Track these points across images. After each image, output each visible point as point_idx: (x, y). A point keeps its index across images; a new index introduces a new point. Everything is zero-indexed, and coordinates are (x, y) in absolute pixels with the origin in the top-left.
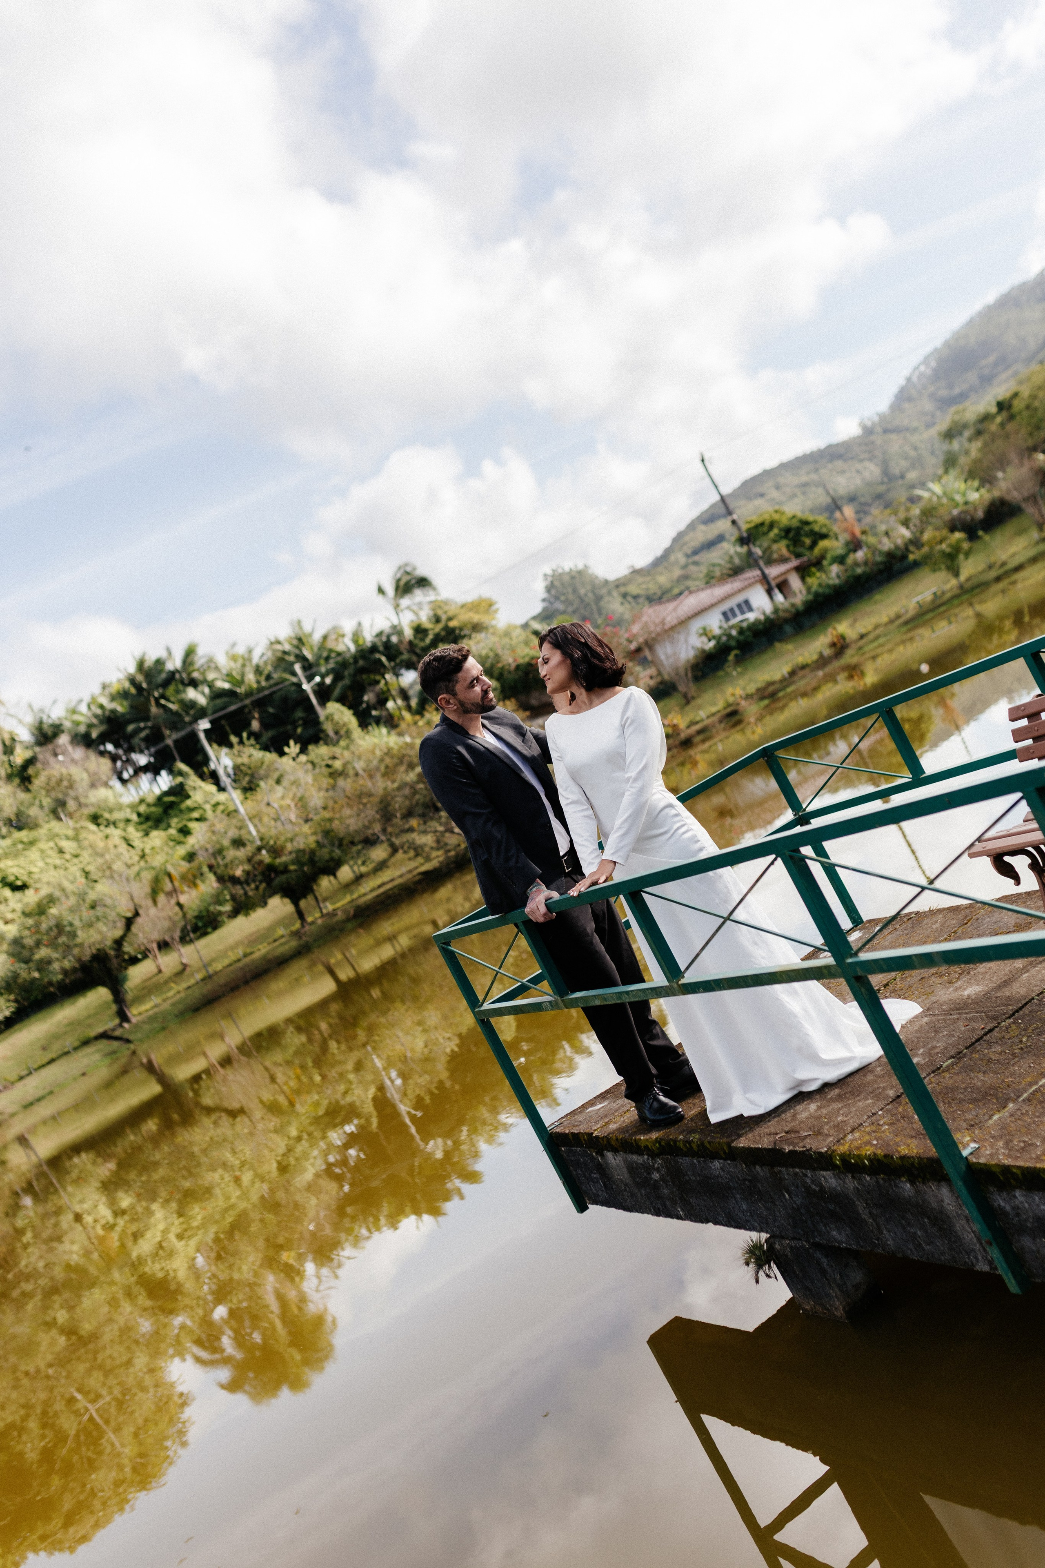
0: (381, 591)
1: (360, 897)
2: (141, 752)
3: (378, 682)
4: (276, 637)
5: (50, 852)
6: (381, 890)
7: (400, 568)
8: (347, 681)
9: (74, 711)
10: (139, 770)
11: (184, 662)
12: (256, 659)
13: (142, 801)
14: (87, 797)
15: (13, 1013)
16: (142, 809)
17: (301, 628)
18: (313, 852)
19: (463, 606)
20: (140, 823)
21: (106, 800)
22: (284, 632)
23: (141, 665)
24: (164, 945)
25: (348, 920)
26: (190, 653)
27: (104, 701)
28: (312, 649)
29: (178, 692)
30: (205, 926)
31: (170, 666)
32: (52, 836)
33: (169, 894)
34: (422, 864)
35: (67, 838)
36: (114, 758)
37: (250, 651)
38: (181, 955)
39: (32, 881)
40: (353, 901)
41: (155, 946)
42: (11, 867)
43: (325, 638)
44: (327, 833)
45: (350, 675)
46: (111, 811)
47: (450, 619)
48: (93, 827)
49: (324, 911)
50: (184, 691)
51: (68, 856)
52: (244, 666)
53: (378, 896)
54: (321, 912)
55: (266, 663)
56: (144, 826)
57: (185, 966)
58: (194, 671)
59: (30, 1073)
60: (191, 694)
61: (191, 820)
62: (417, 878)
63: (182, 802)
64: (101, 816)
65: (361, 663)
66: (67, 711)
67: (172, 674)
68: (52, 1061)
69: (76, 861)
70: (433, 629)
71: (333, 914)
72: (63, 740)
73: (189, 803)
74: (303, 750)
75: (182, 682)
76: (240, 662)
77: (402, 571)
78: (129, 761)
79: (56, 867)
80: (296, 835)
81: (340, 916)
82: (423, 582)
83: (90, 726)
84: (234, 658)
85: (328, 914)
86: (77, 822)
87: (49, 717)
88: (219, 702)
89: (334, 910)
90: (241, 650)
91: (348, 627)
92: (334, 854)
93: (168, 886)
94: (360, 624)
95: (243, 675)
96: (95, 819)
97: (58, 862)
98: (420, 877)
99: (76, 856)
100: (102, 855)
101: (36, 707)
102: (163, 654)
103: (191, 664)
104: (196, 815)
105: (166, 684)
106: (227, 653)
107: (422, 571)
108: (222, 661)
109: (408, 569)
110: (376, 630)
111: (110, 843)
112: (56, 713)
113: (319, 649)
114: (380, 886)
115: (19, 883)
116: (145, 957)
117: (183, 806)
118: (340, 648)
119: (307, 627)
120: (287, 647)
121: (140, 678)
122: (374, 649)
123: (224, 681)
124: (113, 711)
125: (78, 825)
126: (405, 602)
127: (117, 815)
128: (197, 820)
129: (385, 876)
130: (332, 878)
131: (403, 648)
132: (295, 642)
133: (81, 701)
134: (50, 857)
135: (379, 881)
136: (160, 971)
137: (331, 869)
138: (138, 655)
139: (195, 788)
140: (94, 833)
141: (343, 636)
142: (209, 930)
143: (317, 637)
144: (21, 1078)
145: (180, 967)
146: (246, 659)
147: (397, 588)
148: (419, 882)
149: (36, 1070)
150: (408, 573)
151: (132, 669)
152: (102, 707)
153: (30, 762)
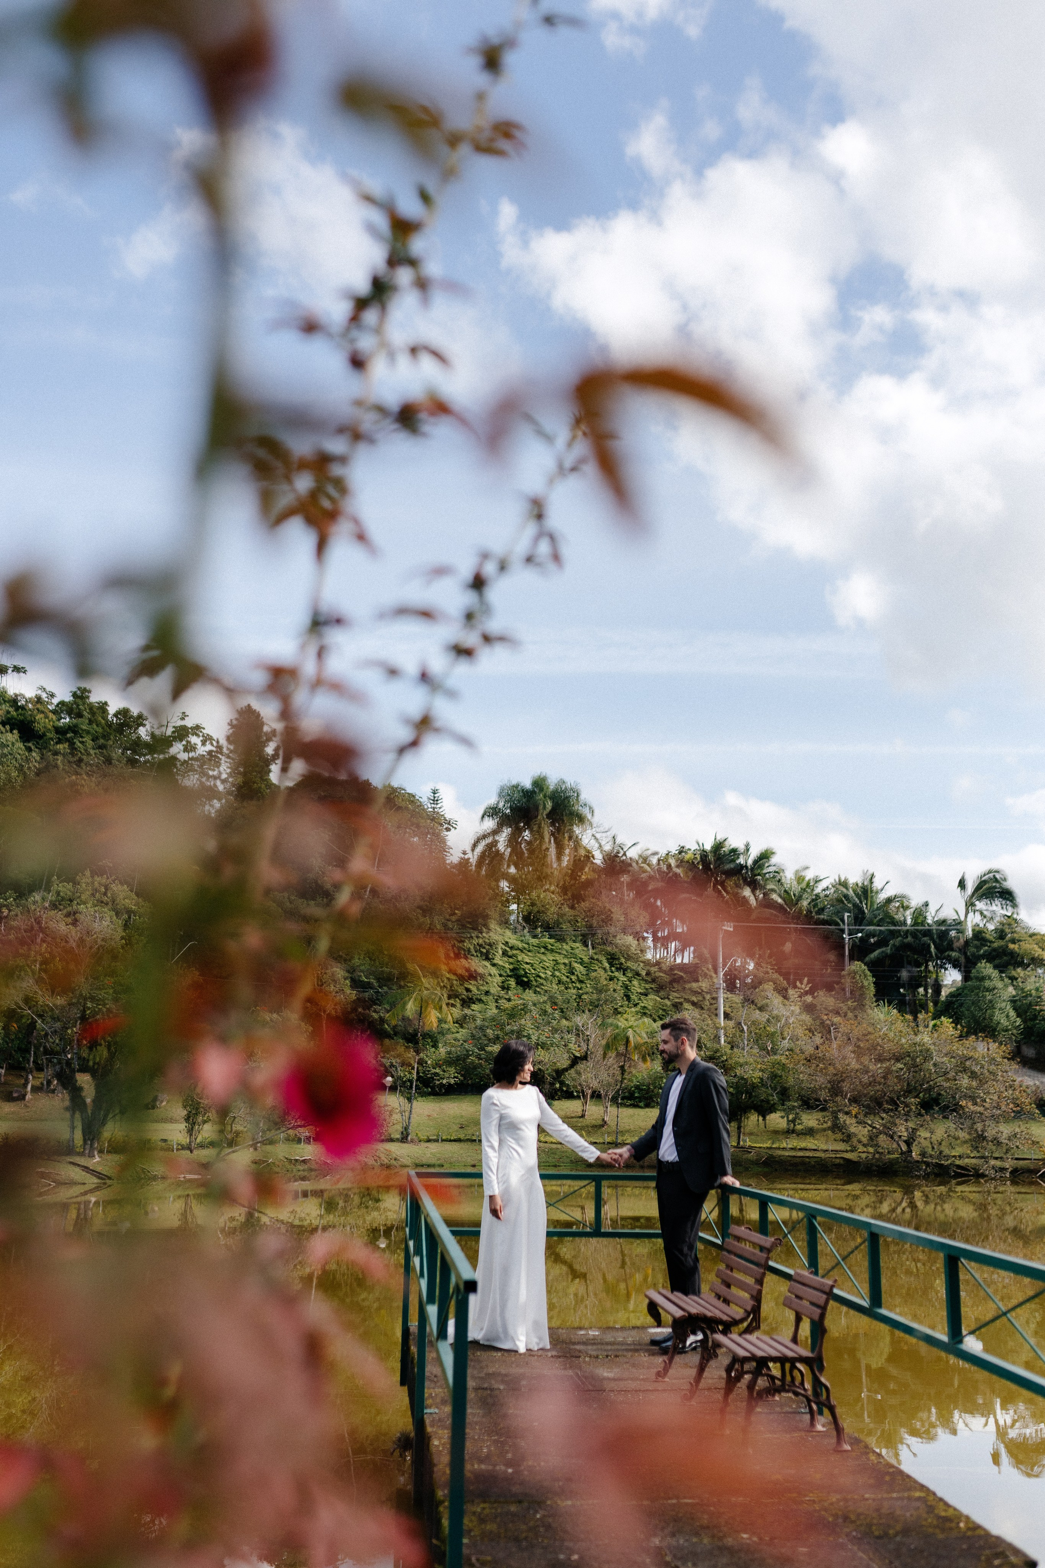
0: (962, 884)
1: (779, 1148)
2: (683, 922)
3: (919, 966)
4: (846, 880)
5: (562, 967)
6: (801, 1154)
7: (990, 872)
8: (888, 950)
9: (645, 860)
10: (673, 936)
11: (756, 862)
12: (818, 889)
13: (658, 963)
14: (615, 936)
15: (456, 1084)
16: (653, 969)
17: (871, 882)
18: (754, 1086)
19: (1032, 935)
20: (646, 981)
21: (628, 947)
22: (855, 878)
23: (718, 846)
24: (596, 1096)
25: (756, 1163)
26: (765, 856)
27: (673, 862)
28: (872, 903)
29: (738, 886)
30: (640, 1099)
31: (741, 860)
32: (572, 955)
33: (619, 1055)
34: (847, 1151)
35: (582, 963)
36: (655, 915)
37: (817, 881)
38: (606, 1112)
39: (534, 983)
40: (771, 1148)
41: (590, 1091)
42: (527, 963)
43: (889, 901)
44: (774, 1076)
45: (894, 945)
46: (629, 958)
47: (1013, 941)
48: (607, 965)
49: (741, 1143)
50: (742, 889)
51: (574, 978)
52: (804, 890)
53: (794, 1157)
54: (739, 1143)
55: (826, 896)
56: (647, 986)
57: (604, 1123)
58: (759, 875)
59: (436, 1141)
60: (747, 892)
61: (687, 1000)
62: (838, 1161)
63: (690, 982)
64: (619, 959)
65: (910, 939)
66: (640, 856)
67: (741, 867)
68: (459, 1140)
69: (578, 985)
70: (991, 942)
71: (746, 1150)
72: (625, 878)
73: (694, 985)
74: (811, 992)
75: (745, 880)
76: (804, 885)
77: (991, 875)
78: (669, 924)
79: (560, 982)
80: (746, 1063)
81: (752, 1156)
82: (1007, 896)
83: (651, 878)
84: (800, 879)
85: (742, 1147)
86: (596, 954)
87: (625, 854)
88: (768, 911)
89: (751, 1147)
90: (809, 875)
91: (915, 902)
92: (771, 1098)
93: (622, 1049)
94: (926, 904)
95: (800, 898)
96: (612, 959)
97: (564, 978)
98: (842, 1162)
99: (581, 982)
100: (600, 992)
101: (619, 840)
102: (741, 847)
103: (761, 867)
104: (694, 999)
105: (730, 873)
106: (797, 872)
107: (1011, 884)
108: (789, 876)
109: (998, 876)
110: (941, 916)
111: (612, 986)
112: (632, 854)
113: (878, 909)
114: (801, 1149)
115: (525, 979)
116: (578, 1097)
117: (688, 986)
118: (899, 917)
119: (878, 884)
120: (851, 893)
121: (711, 857)
122: (928, 933)
123: (781, 897)
124: (676, 875)
125: (596, 957)
126: (980, 905)
127: (629, 964)
128: (694, 1004)
129: (809, 1143)
130: (761, 1118)
131: (956, 945)
132: (859, 891)
133: (656, 853)
134: (559, 970)
135: (803, 1145)
136: (583, 1116)
137: (764, 1109)
138: (720, 837)
139: (706, 975)
140: (605, 969)
141: (907, 908)
142: (642, 1104)
143: (883, 896)
144: (429, 1141)
145: (600, 1122)
146: (809, 887)
147: (978, 888)
148: (838, 1166)
149: (443, 1140)
150: (996, 880)
151: (708, 847)
152: (669, 866)
153: (589, 883)
